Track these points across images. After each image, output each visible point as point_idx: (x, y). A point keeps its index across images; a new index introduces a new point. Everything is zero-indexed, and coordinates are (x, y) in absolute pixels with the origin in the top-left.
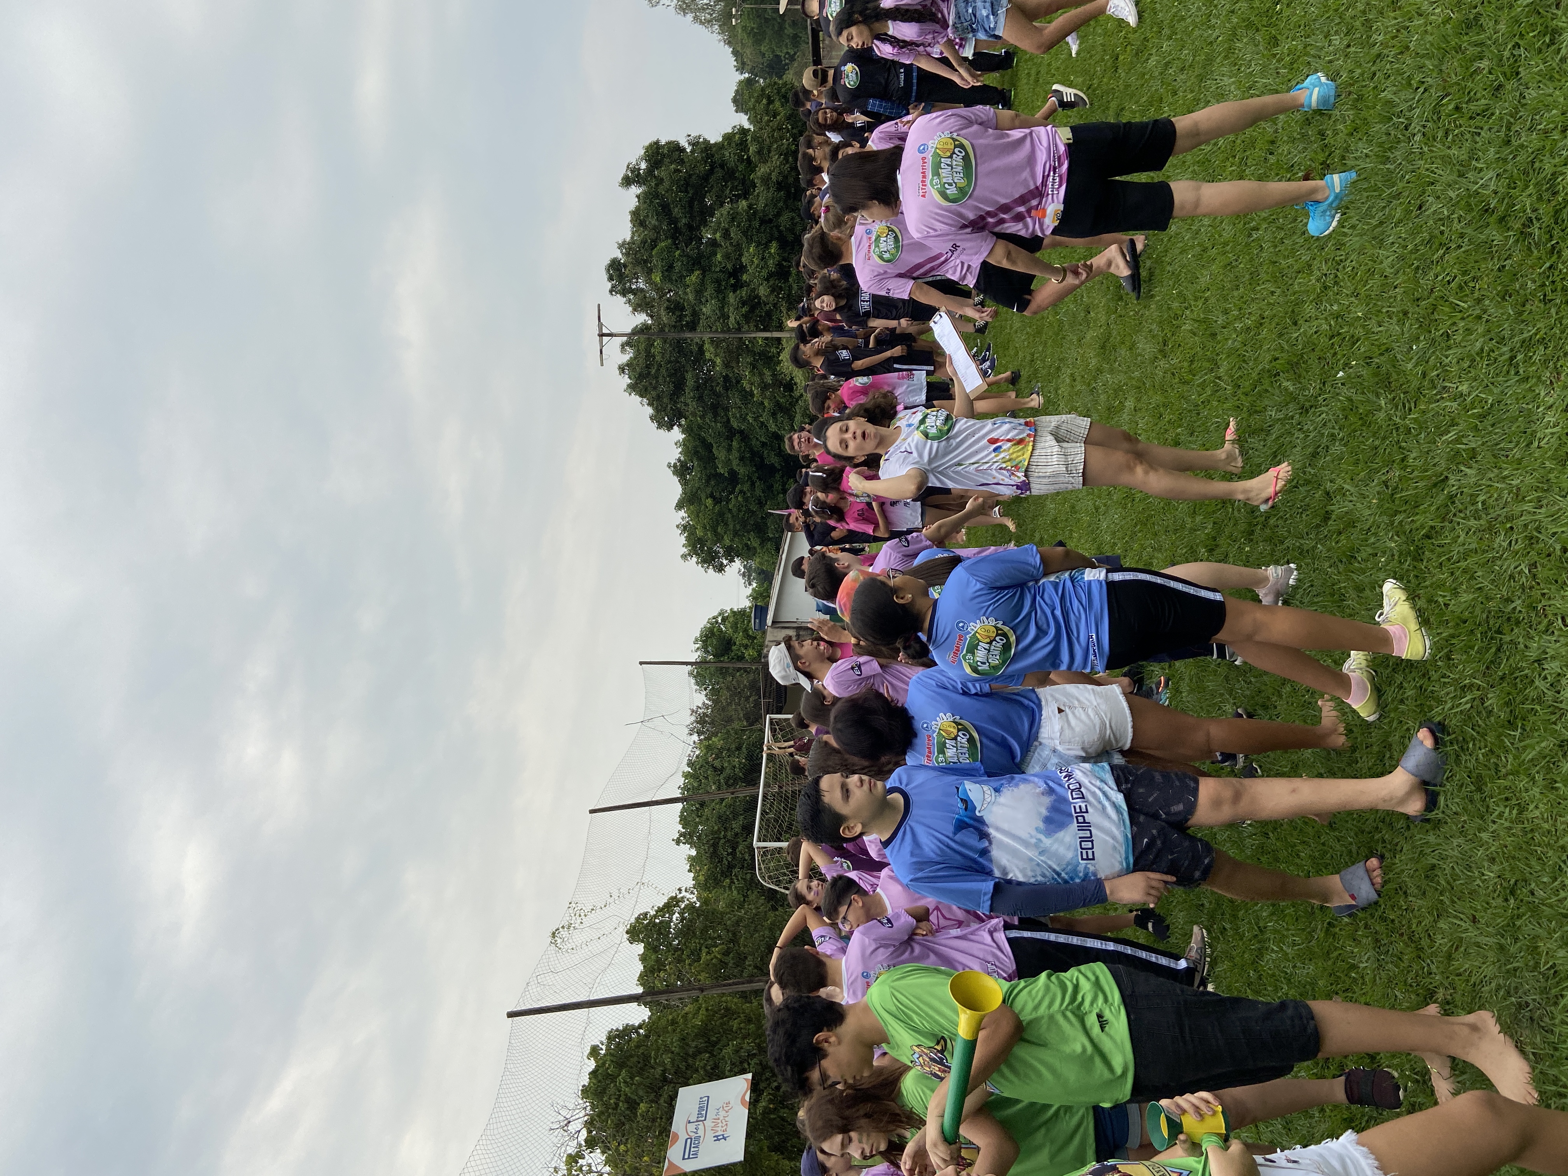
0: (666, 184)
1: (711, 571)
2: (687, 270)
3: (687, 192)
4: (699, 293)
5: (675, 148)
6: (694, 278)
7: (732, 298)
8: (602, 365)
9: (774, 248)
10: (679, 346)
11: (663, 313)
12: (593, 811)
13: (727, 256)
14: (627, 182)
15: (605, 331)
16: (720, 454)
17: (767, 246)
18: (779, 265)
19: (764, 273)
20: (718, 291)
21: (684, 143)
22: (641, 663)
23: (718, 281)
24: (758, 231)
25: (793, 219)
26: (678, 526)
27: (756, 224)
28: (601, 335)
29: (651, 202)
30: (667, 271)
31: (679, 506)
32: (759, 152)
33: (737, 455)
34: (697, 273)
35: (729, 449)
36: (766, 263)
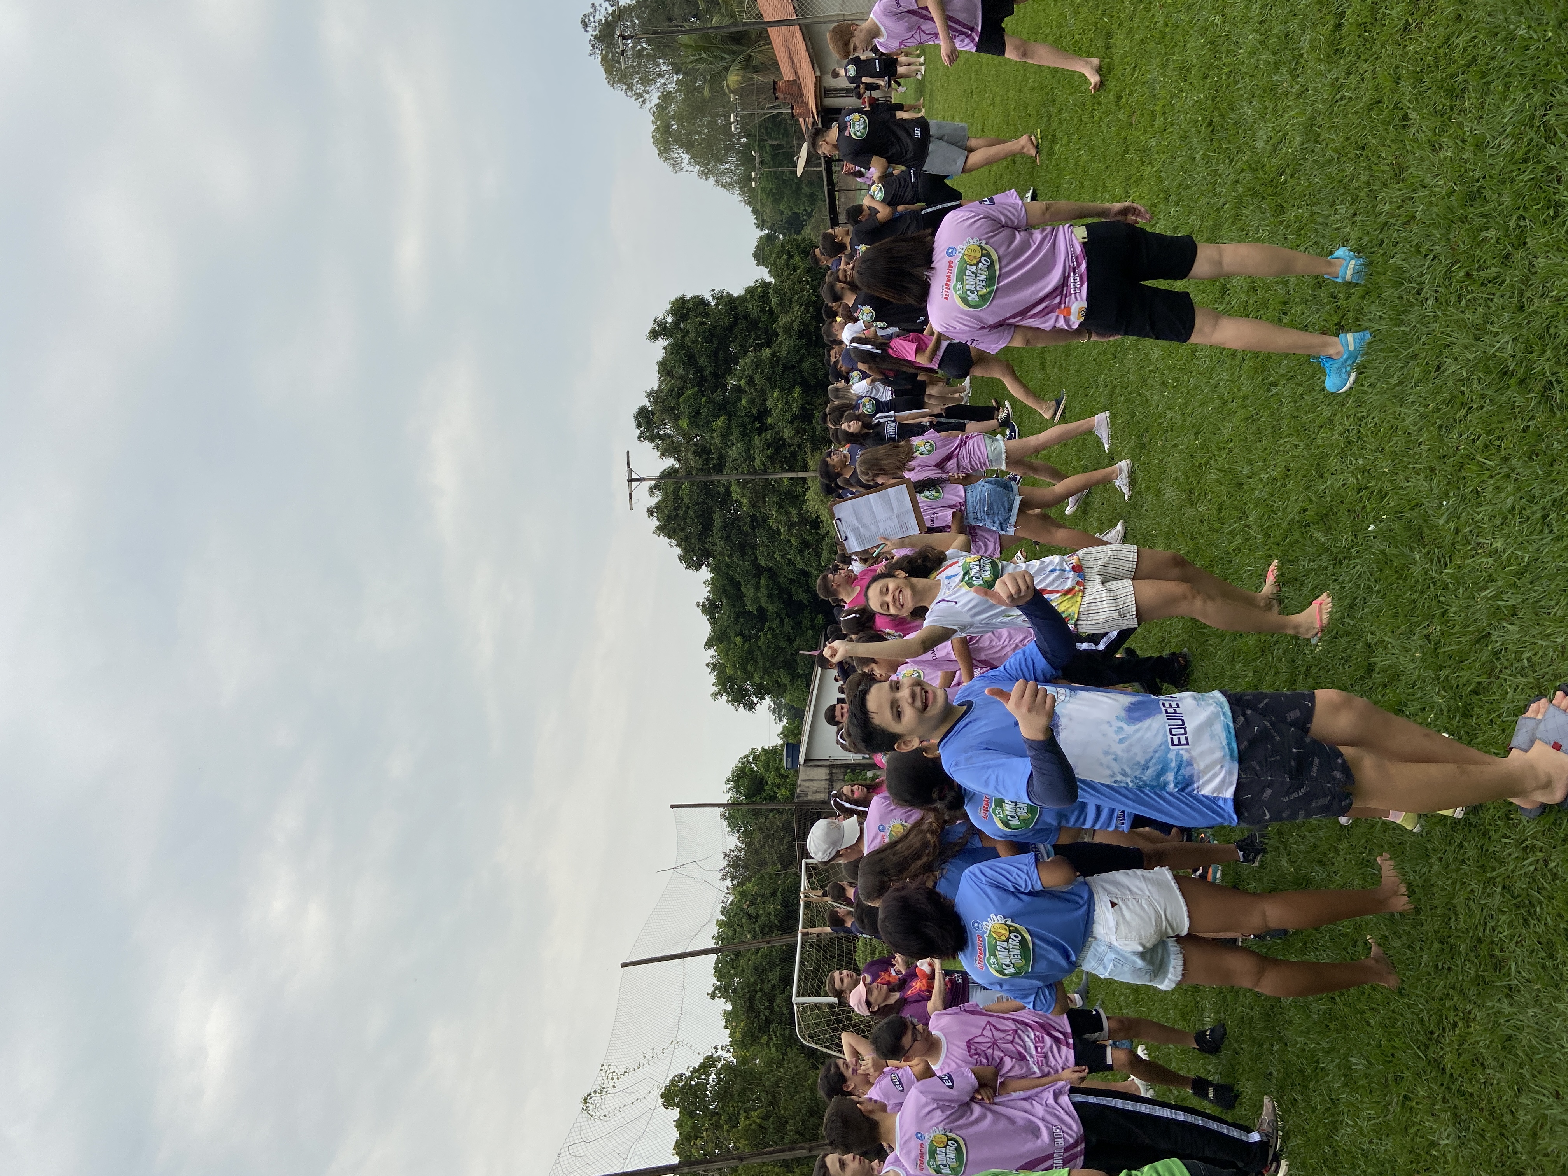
0: (692, 336)
1: (741, 709)
2: (714, 416)
3: (712, 342)
4: (725, 436)
5: (700, 302)
6: (720, 423)
7: (757, 441)
8: (631, 509)
9: (797, 392)
10: (706, 487)
11: (690, 456)
12: (624, 965)
13: (752, 402)
14: (654, 335)
15: (634, 476)
16: (748, 592)
17: (790, 391)
18: (803, 408)
19: (788, 416)
20: (744, 434)
21: (708, 297)
22: (673, 806)
23: (743, 425)
24: (781, 377)
25: (815, 364)
26: (707, 665)
27: (779, 370)
28: (631, 480)
29: (678, 353)
30: (693, 417)
31: (709, 645)
32: (781, 303)
33: (765, 592)
34: (723, 418)
35: (758, 587)
36: (790, 406)
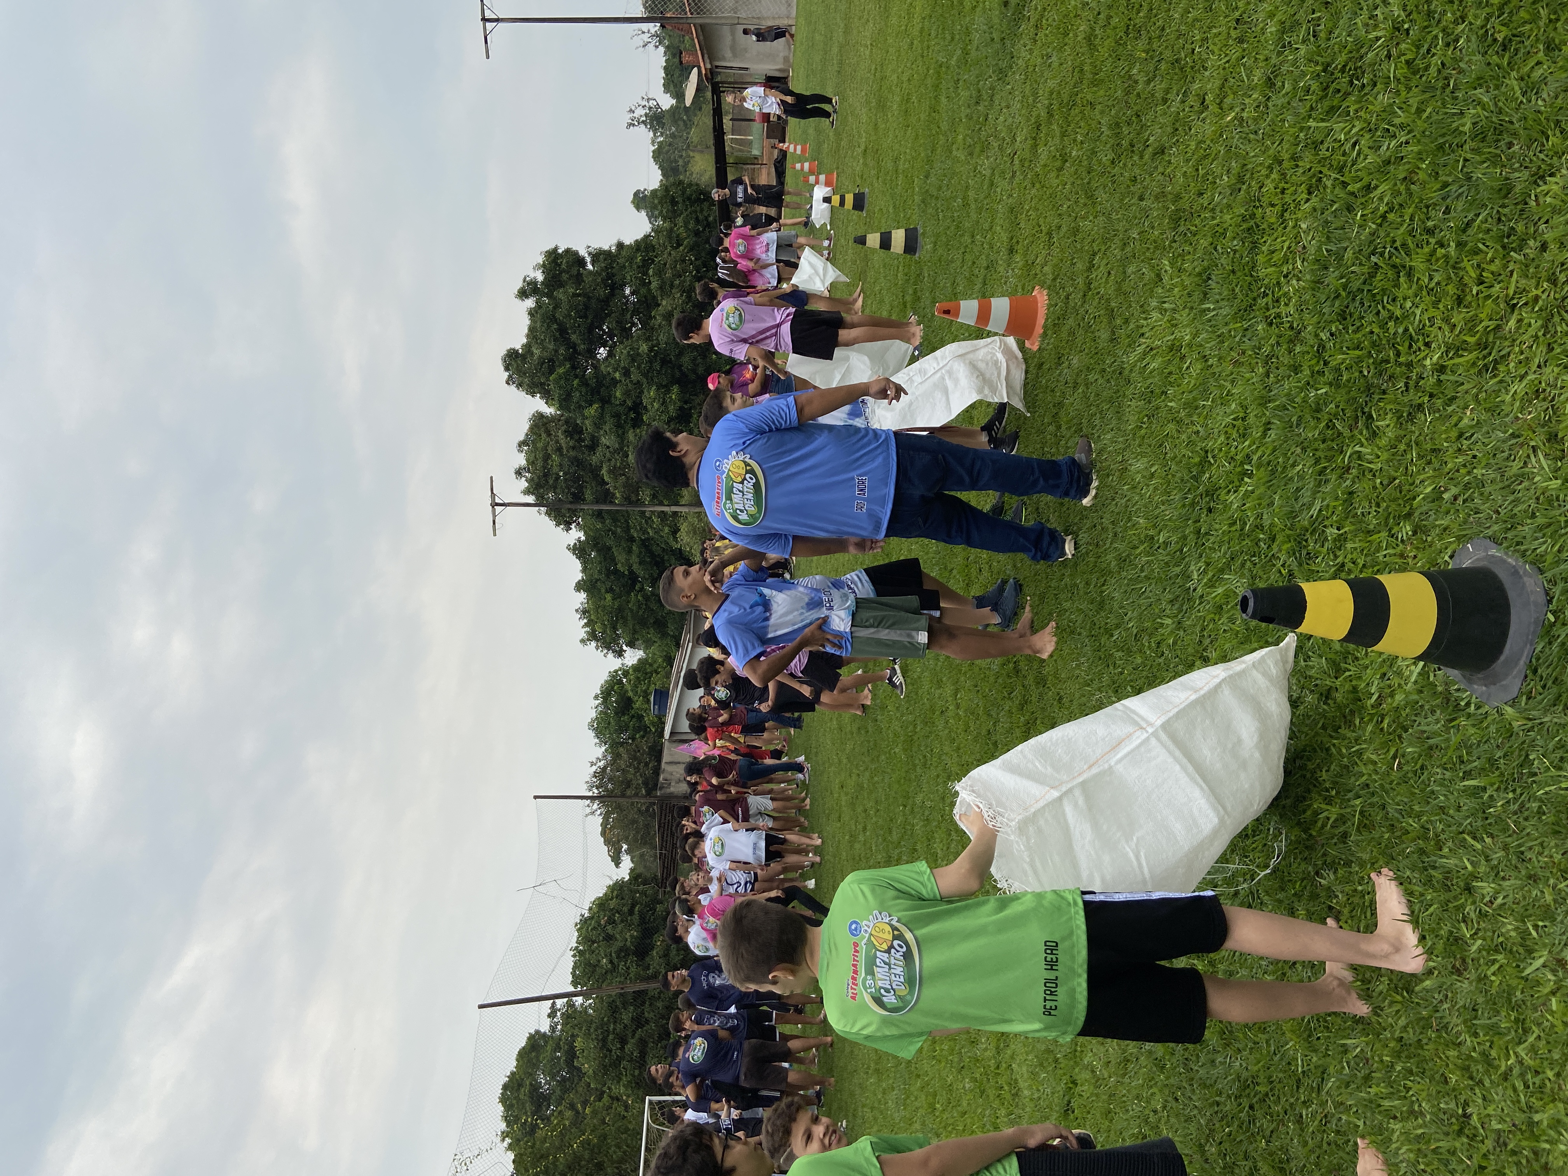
0: (565, 306)
2: (586, 401)
3: (586, 317)
4: (598, 426)
5: (574, 259)
6: (592, 411)
7: (631, 436)
8: (495, 535)
9: (675, 393)
10: (578, 463)
12: (481, 1007)
13: (627, 393)
14: (523, 294)
15: (497, 501)
16: (621, 557)
17: (668, 391)
18: (681, 408)
19: (665, 417)
20: (619, 426)
21: (583, 252)
22: (536, 797)
23: (617, 416)
24: (659, 372)
25: (695, 359)
26: (577, 611)
27: (657, 366)
28: (494, 505)
29: (549, 327)
30: (564, 400)
31: (579, 587)
32: (661, 288)
33: (637, 560)
34: (595, 406)
35: (630, 551)
36: (667, 408)
